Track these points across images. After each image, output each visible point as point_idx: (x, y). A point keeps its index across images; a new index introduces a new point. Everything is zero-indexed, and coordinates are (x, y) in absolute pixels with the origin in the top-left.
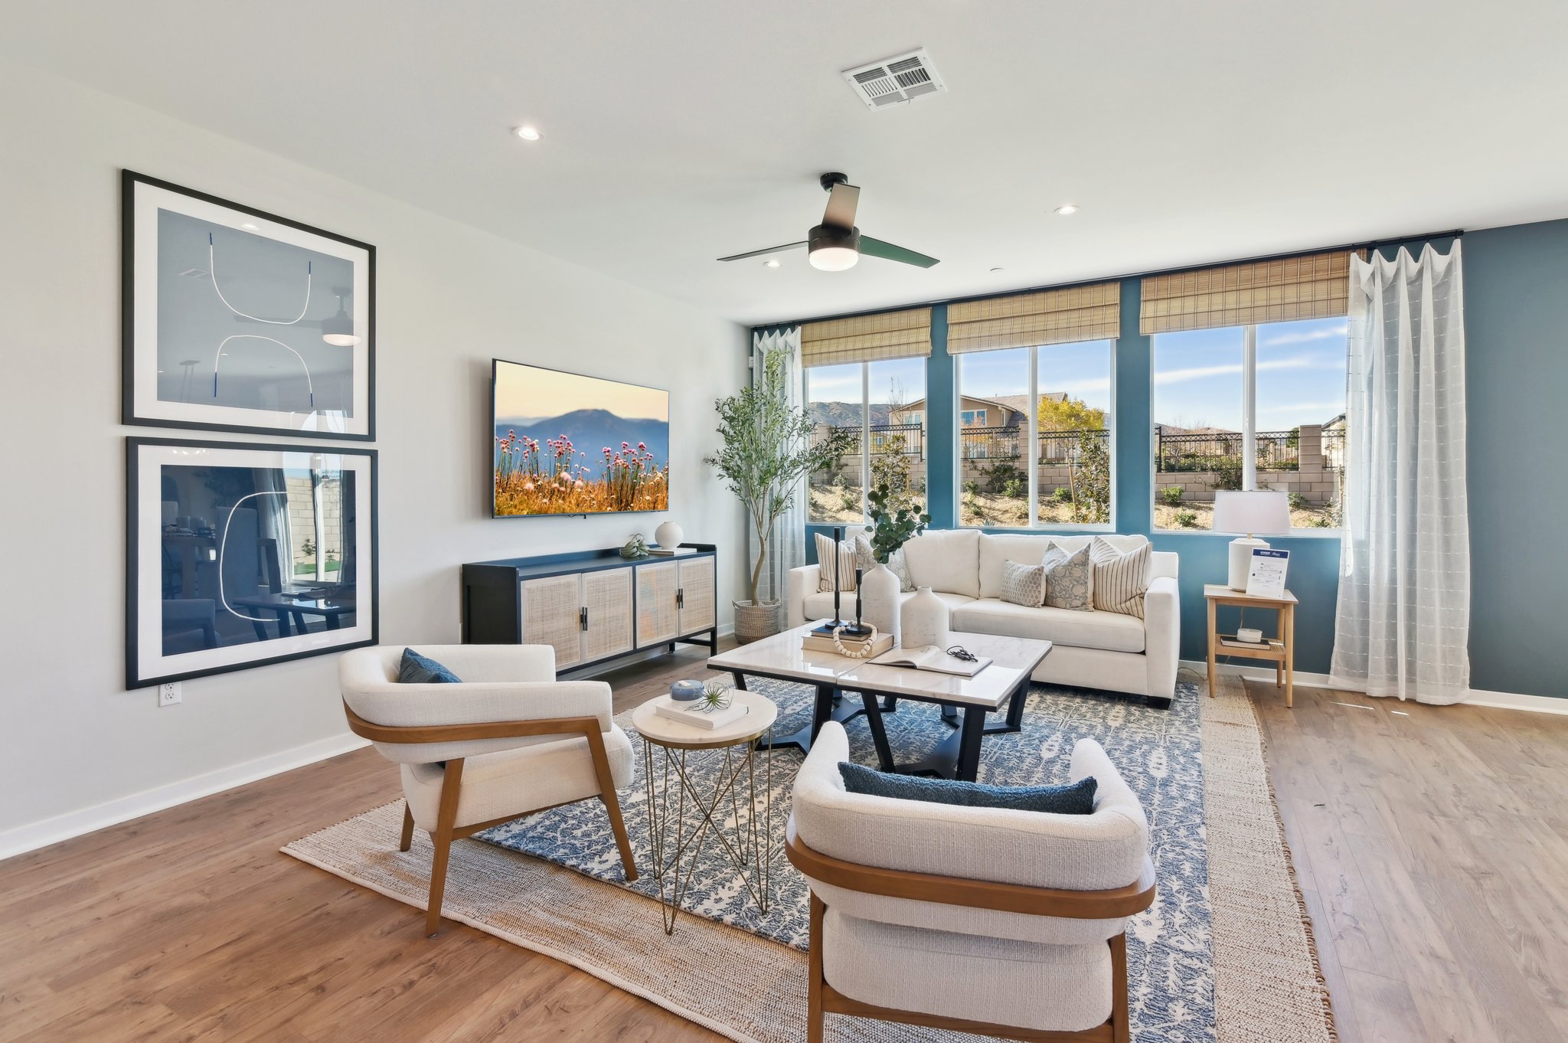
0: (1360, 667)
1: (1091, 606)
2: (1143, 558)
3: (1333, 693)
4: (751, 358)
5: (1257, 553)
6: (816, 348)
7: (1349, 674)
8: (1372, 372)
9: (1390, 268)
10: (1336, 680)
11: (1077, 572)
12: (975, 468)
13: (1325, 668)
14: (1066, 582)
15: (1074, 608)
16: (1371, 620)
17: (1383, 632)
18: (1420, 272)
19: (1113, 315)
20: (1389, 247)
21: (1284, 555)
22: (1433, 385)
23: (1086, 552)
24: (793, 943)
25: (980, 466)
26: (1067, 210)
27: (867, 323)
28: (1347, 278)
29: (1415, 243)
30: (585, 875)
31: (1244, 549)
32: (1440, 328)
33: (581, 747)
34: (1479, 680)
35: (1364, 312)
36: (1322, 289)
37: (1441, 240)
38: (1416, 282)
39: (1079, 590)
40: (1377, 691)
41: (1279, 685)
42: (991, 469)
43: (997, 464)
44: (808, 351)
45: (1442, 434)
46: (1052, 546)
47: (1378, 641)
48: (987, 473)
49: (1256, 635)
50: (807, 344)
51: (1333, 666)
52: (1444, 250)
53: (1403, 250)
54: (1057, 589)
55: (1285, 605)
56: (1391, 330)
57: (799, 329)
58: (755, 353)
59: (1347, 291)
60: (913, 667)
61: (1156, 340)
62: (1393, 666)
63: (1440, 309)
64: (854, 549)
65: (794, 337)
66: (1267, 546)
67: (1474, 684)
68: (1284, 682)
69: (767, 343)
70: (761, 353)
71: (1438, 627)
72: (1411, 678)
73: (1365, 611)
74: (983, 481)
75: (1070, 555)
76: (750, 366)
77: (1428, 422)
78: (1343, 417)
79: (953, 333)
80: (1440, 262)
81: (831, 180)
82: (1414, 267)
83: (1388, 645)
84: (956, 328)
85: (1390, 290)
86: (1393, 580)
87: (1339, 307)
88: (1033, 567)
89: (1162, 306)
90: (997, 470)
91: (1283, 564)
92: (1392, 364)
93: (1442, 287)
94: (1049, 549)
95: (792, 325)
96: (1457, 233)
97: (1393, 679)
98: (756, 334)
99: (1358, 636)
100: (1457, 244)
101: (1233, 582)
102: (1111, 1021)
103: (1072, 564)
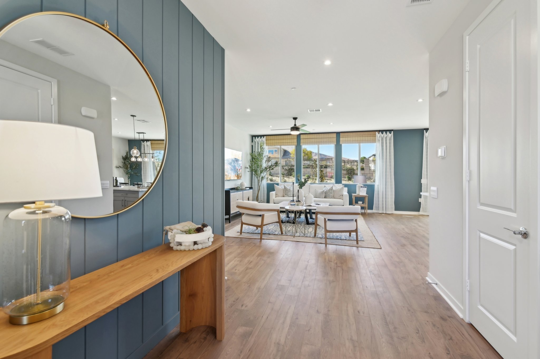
0: (378, 208)
1: (333, 198)
2: (342, 188)
3: (373, 213)
4: (252, 143)
5: (361, 187)
6: (269, 141)
7: (376, 210)
8: (379, 154)
9: (382, 135)
10: (374, 211)
11: (331, 191)
12: (283, 169)
13: (372, 209)
14: (329, 193)
15: (330, 198)
16: (380, 199)
17: (381, 201)
18: (387, 136)
19: (335, 139)
20: (382, 131)
21: (366, 187)
22: (389, 157)
23: (332, 187)
24: (311, 237)
25: (285, 168)
26: (332, 124)
27: (282, 137)
28: (376, 136)
29: (386, 131)
30: (275, 235)
31: (359, 186)
32: (390, 147)
33: (276, 214)
34: (396, 209)
35: (378, 143)
36: (372, 138)
37: (390, 131)
38: (386, 138)
39: (331, 195)
40: (380, 212)
41: (365, 213)
42: (288, 169)
43: (289, 167)
44: (267, 142)
45: (390, 165)
46: (325, 186)
47: (381, 203)
48: (287, 170)
49: (361, 202)
50: (267, 141)
51: (373, 208)
52: (390, 133)
53: (384, 132)
54: (327, 194)
55: (366, 196)
56: (382, 146)
57: (265, 137)
58: (254, 142)
59: (376, 139)
60: (311, 206)
61: (343, 145)
62: (383, 207)
63: (390, 143)
64: (283, 187)
65: (264, 139)
66: (363, 186)
67: (395, 210)
68: (366, 212)
69: (257, 140)
70: (255, 142)
71: (390, 200)
72: (386, 210)
73: (379, 198)
74: (286, 172)
75: (329, 188)
76: (252, 145)
77: (388, 163)
78: (374, 155)
79: (302, 141)
80: (390, 135)
81: (295, 119)
82: (386, 136)
83: (382, 203)
84: (302, 139)
85: (382, 139)
86: (383, 192)
87: (374, 141)
88: (322, 191)
89: (344, 139)
90: (289, 169)
91: (366, 189)
92: (383, 153)
93: (390, 139)
94: (324, 187)
95: (264, 136)
96: (392, 130)
97: (383, 210)
98: (254, 137)
99: (377, 202)
100: (392, 132)
101: (357, 193)
102: (356, 230)
103: (330, 190)
